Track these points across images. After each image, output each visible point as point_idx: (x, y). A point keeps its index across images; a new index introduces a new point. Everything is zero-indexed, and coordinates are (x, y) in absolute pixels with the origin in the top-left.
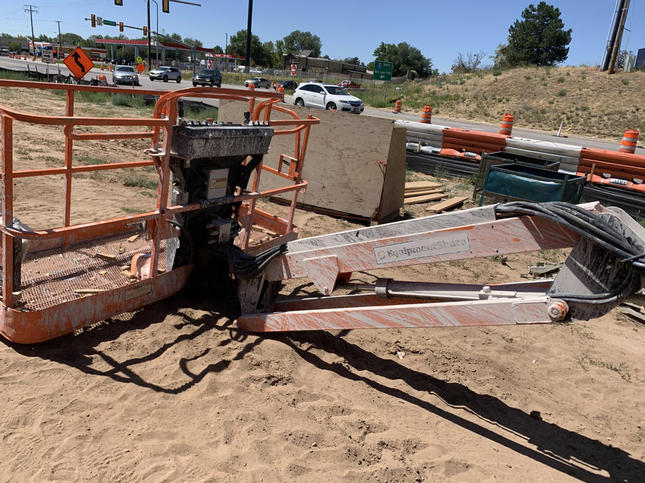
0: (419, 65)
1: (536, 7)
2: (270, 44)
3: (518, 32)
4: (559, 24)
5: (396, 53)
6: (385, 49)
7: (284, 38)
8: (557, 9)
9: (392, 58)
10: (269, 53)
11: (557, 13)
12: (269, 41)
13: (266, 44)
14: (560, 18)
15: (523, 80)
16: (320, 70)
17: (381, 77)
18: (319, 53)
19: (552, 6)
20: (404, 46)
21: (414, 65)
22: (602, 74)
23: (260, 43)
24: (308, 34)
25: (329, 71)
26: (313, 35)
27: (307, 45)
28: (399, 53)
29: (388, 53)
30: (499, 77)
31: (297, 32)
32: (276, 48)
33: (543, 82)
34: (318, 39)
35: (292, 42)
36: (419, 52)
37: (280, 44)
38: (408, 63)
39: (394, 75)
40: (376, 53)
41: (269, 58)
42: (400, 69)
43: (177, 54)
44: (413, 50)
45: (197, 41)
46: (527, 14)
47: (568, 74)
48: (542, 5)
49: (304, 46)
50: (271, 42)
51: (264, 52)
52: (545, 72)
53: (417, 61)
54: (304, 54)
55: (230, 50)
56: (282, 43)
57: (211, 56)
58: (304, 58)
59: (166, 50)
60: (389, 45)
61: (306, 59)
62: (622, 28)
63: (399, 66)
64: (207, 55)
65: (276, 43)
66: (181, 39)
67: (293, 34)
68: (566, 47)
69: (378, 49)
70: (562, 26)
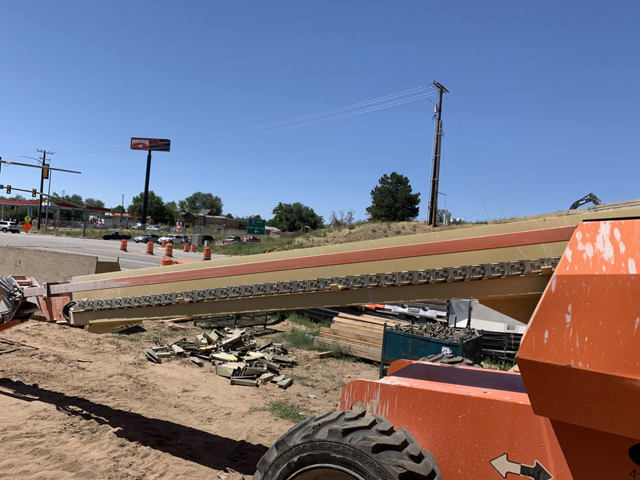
0: (313, 222)
1: (389, 176)
2: (173, 204)
3: (378, 194)
4: (408, 189)
5: (291, 211)
6: (283, 208)
7: (186, 199)
8: (406, 178)
9: (289, 216)
10: (171, 212)
11: (406, 180)
12: (171, 201)
13: (169, 204)
14: (409, 184)
15: (370, 232)
16: (217, 226)
17: (255, 231)
18: (221, 211)
19: (402, 176)
20: (298, 205)
21: (308, 221)
22: (428, 227)
23: (163, 203)
24: (210, 195)
25: (227, 228)
26: (214, 196)
27: (208, 205)
28: (294, 212)
29: (284, 212)
30: (352, 231)
31: (199, 194)
32: (178, 207)
33: (385, 234)
34: (219, 200)
35: (194, 202)
36: (312, 211)
37: (182, 204)
38: (302, 220)
39: (290, 230)
40: (275, 211)
41: (172, 216)
42: (296, 224)
43: (73, 213)
44: (307, 209)
45: (98, 201)
46: (383, 181)
47: (404, 228)
48: (394, 175)
49: (205, 205)
50: (174, 202)
51: (166, 211)
52: (387, 226)
53: (310, 218)
54: (203, 213)
55: (132, 209)
56: (185, 203)
57: (111, 215)
58: (202, 216)
59: (61, 210)
60: (286, 205)
61: (204, 217)
62: (437, 192)
63: (295, 221)
64: (106, 214)
65: (179, 203)
66: (81, 199)
67: (195, 195)
68: (417, 206)
69: (276, 208)
70: (411, 191)
